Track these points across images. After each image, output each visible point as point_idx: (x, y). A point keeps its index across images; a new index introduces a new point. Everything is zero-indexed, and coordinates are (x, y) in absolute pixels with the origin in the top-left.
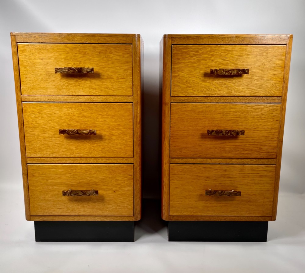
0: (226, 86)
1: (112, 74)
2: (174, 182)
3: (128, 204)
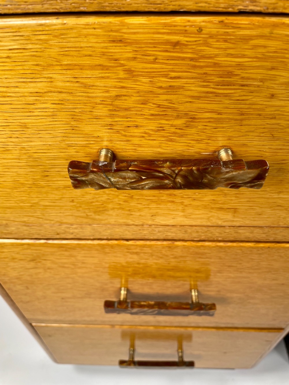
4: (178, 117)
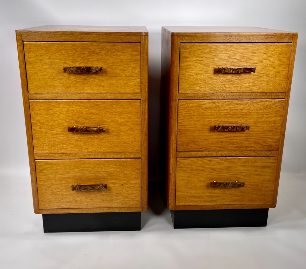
0: (232, 83)
1: (120, 72)
2: (180, 174)
3: (136, 196)
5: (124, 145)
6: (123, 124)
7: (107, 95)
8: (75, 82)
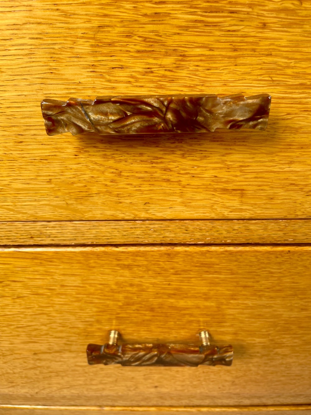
4: (167, 54)
5: (282, 379)
6: (293, 327)
7: (252, 227)
8: (108, 175)
